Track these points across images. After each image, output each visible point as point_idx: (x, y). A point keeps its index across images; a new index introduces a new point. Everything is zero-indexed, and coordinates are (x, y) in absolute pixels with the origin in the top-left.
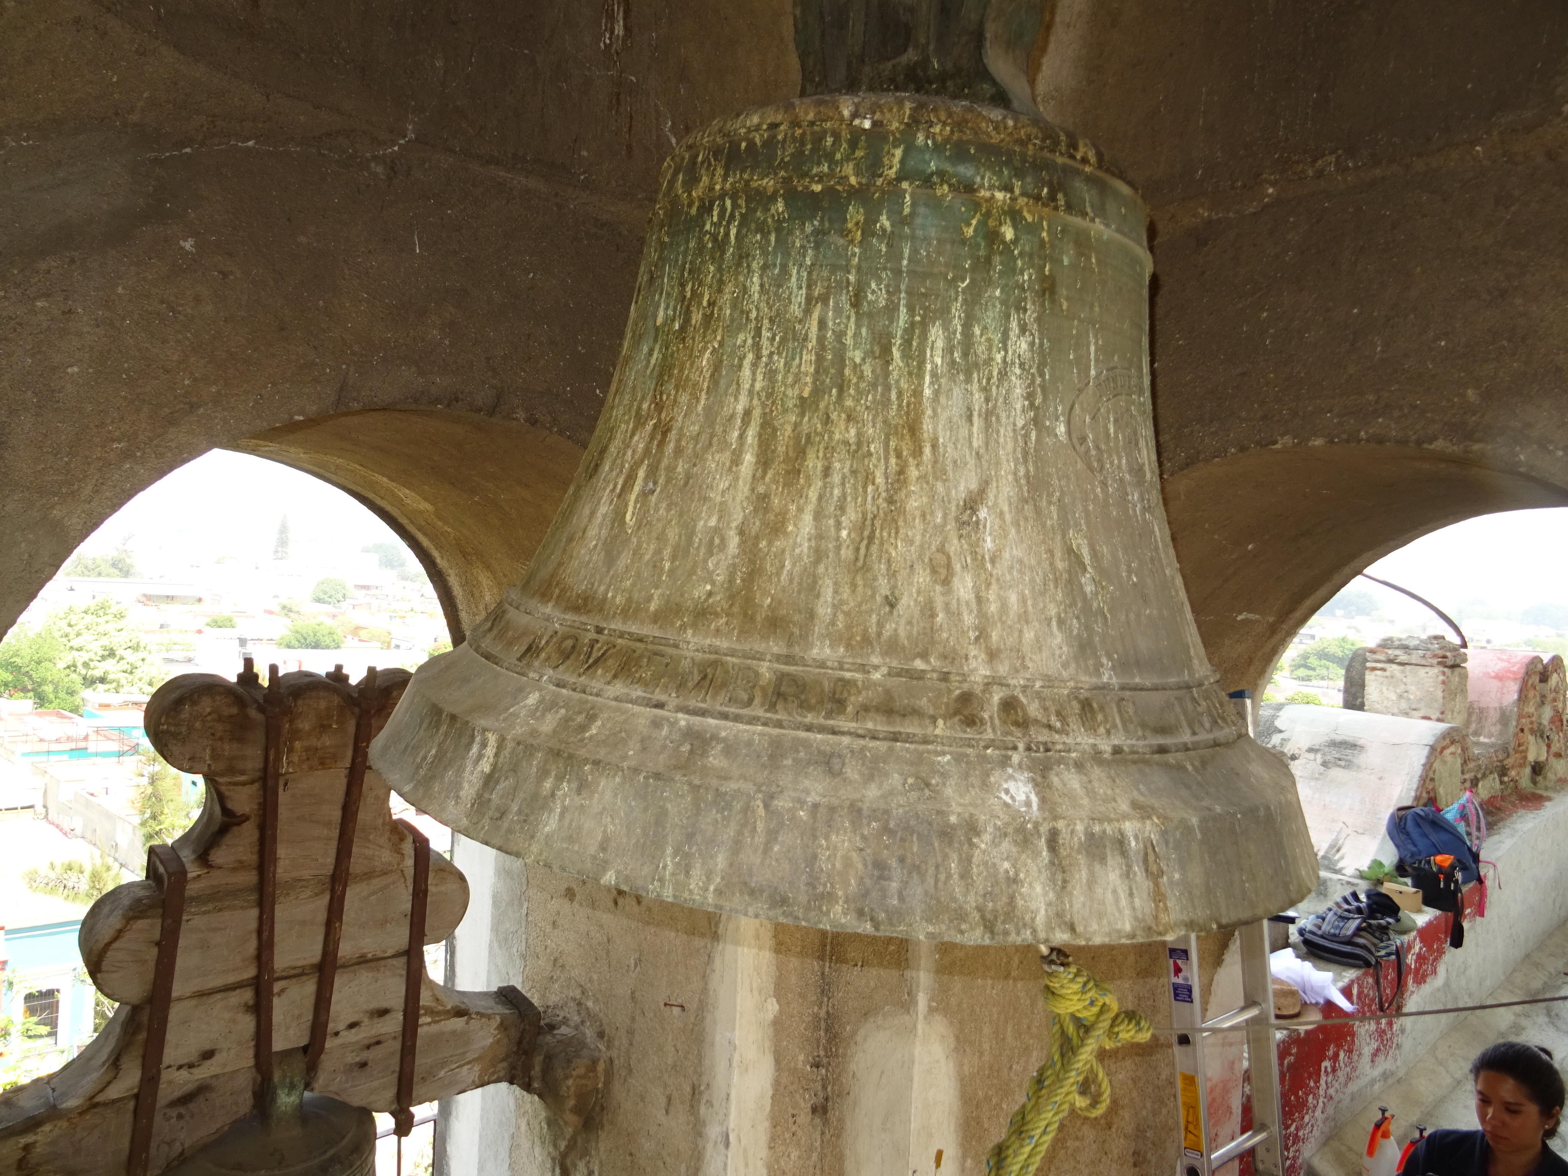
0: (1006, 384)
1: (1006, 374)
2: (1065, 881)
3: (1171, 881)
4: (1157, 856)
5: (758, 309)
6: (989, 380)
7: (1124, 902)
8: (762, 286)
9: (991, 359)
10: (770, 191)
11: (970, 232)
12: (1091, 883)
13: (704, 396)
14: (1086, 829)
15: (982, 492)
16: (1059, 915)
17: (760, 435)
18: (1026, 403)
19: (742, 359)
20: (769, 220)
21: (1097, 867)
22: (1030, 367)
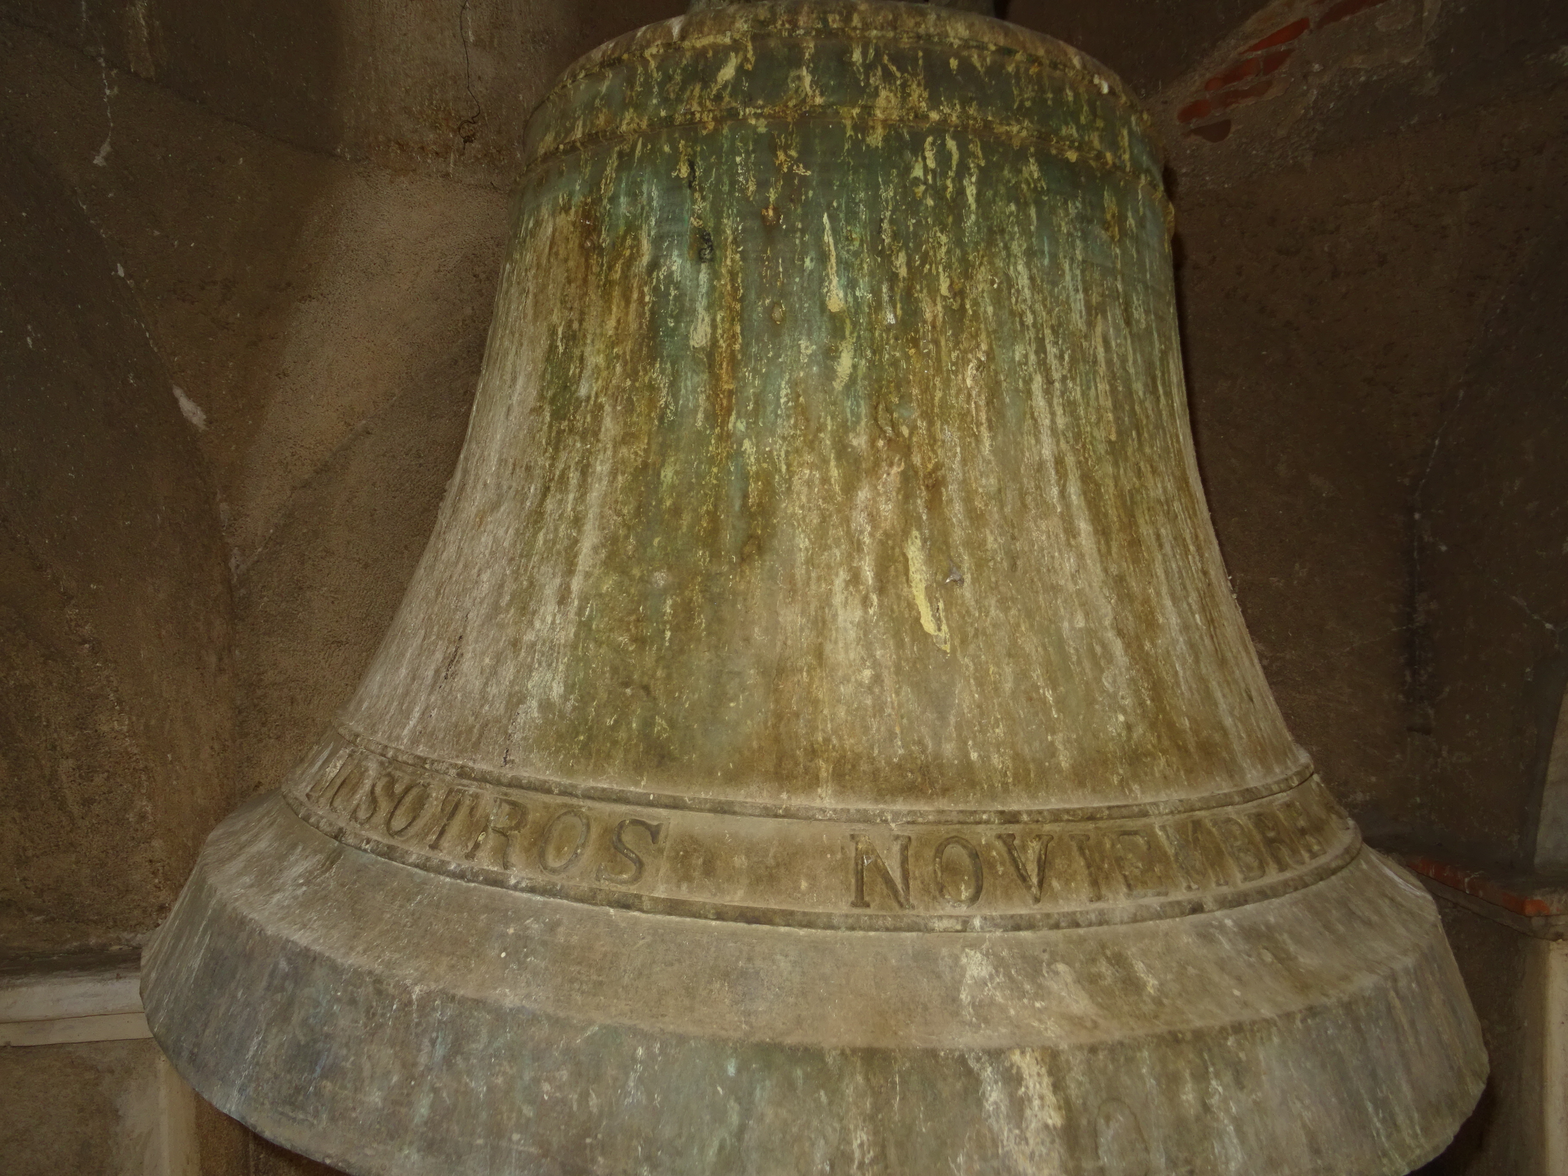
5: (1033, 312)
8: (1032, 279)
10: (1016, 143)
13: (985, 434)
17: (1085, 493)
19: (1028, 381)
20: (1024, 186)
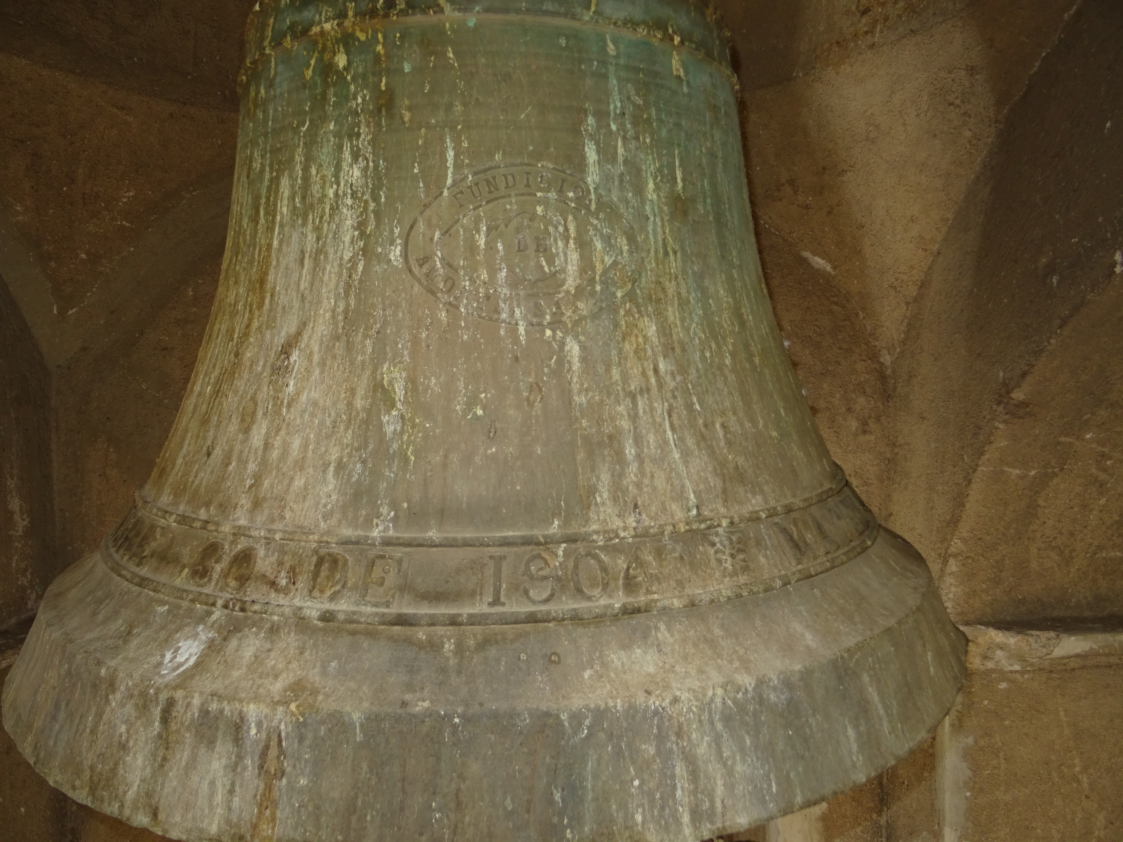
0: (337, 219)
1: (337, 208)
2: (165, 759)
3: (291, 787)
4: (281, 752)
6: (321, 218)
7: (219, 798)
9: (324, 196)
11: (309, 73)
12: (191, 765)
14: (203, 704)
15: (299, 334)
16: (149, 795)
18: (356, 233)
21: (203, 750)
22: (363, 194)
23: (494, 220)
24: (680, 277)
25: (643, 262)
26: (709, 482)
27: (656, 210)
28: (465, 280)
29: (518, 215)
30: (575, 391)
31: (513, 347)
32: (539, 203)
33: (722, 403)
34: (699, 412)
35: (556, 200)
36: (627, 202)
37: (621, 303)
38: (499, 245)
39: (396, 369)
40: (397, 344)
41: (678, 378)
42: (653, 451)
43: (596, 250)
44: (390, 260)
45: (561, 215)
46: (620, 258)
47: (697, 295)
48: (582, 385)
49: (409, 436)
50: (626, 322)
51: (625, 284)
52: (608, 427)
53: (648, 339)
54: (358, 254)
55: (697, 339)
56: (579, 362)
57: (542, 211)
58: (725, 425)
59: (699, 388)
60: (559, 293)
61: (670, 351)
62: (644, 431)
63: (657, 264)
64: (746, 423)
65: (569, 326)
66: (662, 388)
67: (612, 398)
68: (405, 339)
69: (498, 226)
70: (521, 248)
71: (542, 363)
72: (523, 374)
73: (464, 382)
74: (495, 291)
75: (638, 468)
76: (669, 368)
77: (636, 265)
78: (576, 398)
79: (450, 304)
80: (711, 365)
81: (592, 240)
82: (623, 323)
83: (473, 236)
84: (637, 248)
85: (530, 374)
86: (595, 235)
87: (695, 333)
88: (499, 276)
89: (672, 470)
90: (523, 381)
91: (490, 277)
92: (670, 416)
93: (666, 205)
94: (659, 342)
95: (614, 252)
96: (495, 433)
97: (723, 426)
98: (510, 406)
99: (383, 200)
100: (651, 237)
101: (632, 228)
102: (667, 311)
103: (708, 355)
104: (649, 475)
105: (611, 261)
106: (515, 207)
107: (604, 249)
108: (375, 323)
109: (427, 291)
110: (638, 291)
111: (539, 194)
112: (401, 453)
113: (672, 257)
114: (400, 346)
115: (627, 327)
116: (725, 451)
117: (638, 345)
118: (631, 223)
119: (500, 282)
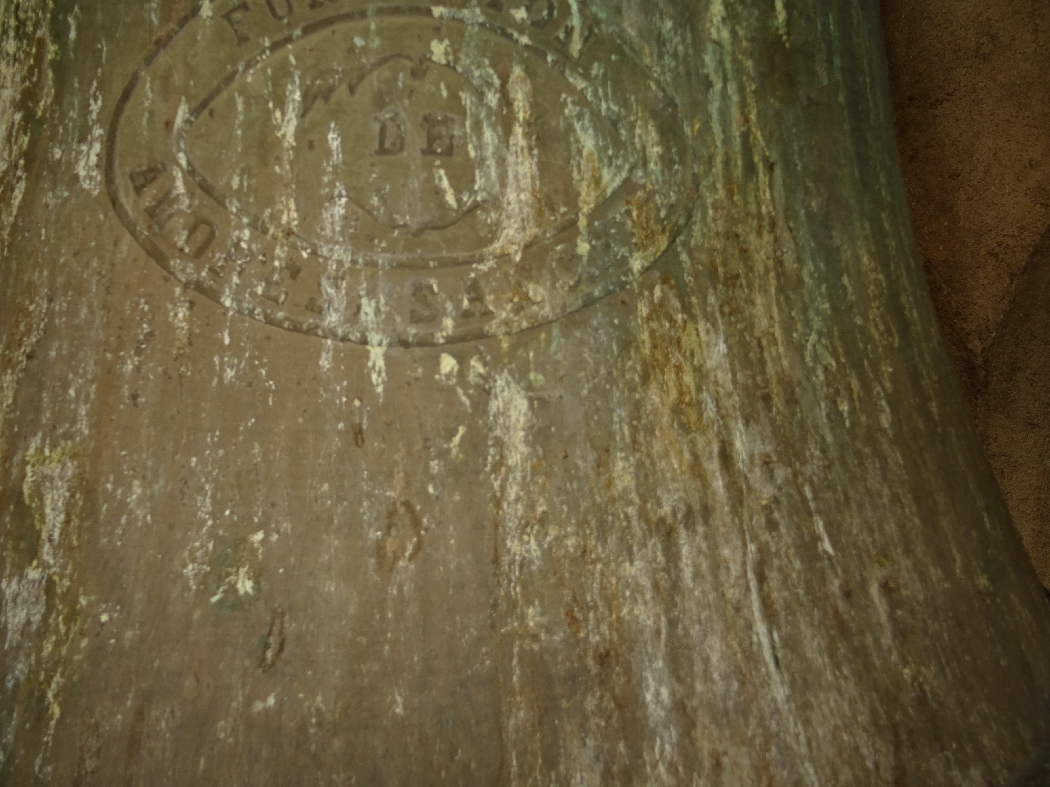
23: (321, 75)
24: (781, 223)
25: (697, 185)
26: (862, 758)
27: (728, 66)
28: (240, 227)
29: (382, 62)
30: (512, 524)
31: (349, 402)
32: (437, 32)
33: (881, 528)
34: (830, 559)
35: (482, 25)
36: (661, 42)
37: (641, 285)
38: (331, 136)
39: (55, 455)
40: (66, 386)
41: (781, 473)
42: (719, 687)
43: (580, 152)
44: (77, 177)
45: (493, 65)
46: (640, 173)
47: (817, 267)
48: (531, 506)
49: (57, 645)
50: (652, 333)
51: (651, 236)
52: (598, 623)
53: (707, 376)
54: (16, 166)
55: (820, 372)
56: (527, 442)
57: (446, 53)
58: (892, 585)
59: (828, 495)
60: (481, 260)
61: (760, 405)
62: (695, 630)
63: (730, 193)
64: (932, 570)
65: (505, 345)
66: (741, 503)
67: (612, 539)
68: (86, 372)
69: (331, 90)
70: (387, 145)
71: (426, 448)
72: (372, 477)
73: (213, 497)
74: (314, 253)
75: (680, 745)
76: (759, 448)
77: (679, 193)
78: (513, 545)
79: (199, 286)
80: (852, 432)
81: (570, 129)
82: (645, 336)
83: (268, 114)
84: (682, 153)
85: (391, 476)
86: (580, 117)
87: (816, 358)
88: (326, 215)
89: (768, 738)
90: (369, 496)
91: (303, 219)
92: (762, 579)
93: (751, 55)
94: (735, 382)
95: (626, 159)
96: (281, 649)
97: (886, 588)
98: (329, 569)
99: (72, 35)
100: (716, 128)
101: (671, 103)
102: (753, 303)
103: (844, 408)
104: (707, 764)
105: (617, 182)
106: (376, 43)
107: (602, 150)
108: (28, 332)
109: (148, 253)
110: (684, 257)
111: (437, 11)
112: (31, 693)
113: (762, 177)
114: (72, 392)
115: (655, 347)
116: (894, 658)
117: (681, 393)
118: (670, 91)
119: (328, 232)
